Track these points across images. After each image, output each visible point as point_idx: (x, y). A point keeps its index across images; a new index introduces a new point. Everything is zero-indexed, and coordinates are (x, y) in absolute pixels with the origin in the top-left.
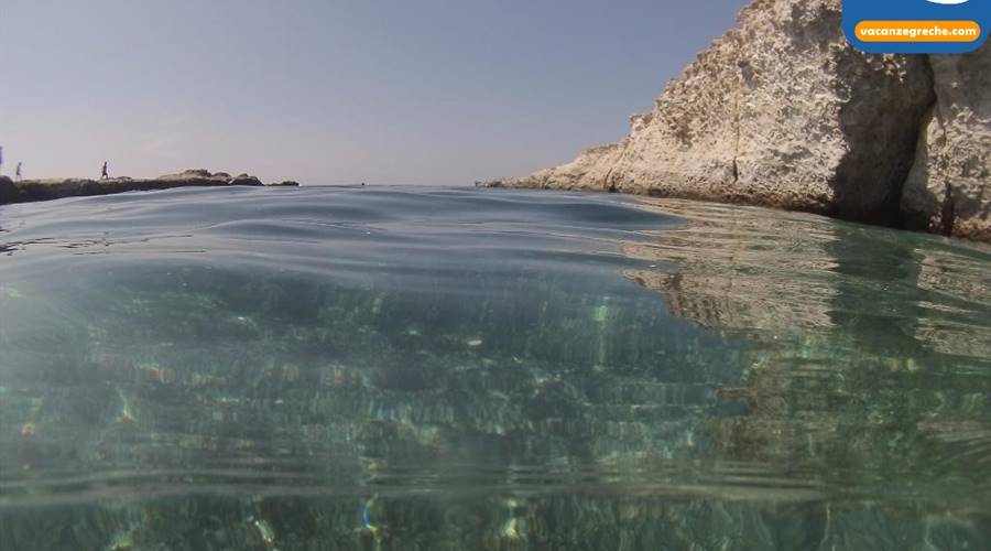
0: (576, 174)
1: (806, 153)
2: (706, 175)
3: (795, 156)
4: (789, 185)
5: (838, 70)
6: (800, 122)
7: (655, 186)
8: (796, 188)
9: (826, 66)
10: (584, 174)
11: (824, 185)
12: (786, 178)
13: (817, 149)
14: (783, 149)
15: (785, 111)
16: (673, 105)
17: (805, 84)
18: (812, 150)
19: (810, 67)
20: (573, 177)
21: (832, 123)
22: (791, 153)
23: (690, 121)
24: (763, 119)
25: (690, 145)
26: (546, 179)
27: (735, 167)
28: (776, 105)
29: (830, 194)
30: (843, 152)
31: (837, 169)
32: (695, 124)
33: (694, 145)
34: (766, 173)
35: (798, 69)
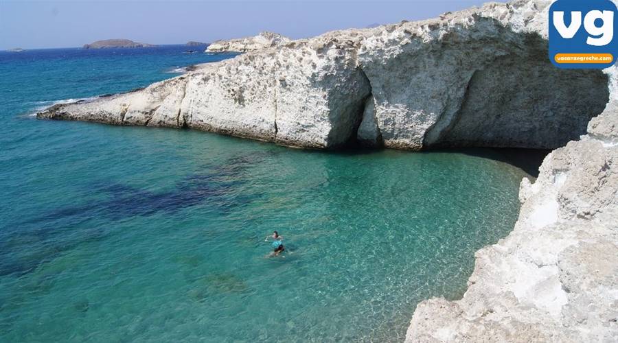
0: (148, 111)
1: (313, 126)
2: (256, 124)
3: (308, 126)
4: (306, 137)
5: (329, 99)
6: (311, 114)
7: (222, 128)
8: (310, 139)
9: (325, 97)
10: (154, 110)
11: (323, 140)
12: (304, 134)
13: (319, 125)
14: (303, 122)
15: (303, 108)
16: (231, 81)
17: (314, 101)
18: (316, 125)
19: (317, 95)
20: (147, 113)
21: (326, 118)
22: (307, 125)
23: (243, 92)
24: (292, 107)
25: (244, 106)
26: (123, 115)
27: (276, 125)
28: (299, 104)
29: (326, 144)
30: (330, 128)
31: (328, 135)
32: (247, 95)
33: (247, 105)
34: (294, 131)
35: (311, 94)
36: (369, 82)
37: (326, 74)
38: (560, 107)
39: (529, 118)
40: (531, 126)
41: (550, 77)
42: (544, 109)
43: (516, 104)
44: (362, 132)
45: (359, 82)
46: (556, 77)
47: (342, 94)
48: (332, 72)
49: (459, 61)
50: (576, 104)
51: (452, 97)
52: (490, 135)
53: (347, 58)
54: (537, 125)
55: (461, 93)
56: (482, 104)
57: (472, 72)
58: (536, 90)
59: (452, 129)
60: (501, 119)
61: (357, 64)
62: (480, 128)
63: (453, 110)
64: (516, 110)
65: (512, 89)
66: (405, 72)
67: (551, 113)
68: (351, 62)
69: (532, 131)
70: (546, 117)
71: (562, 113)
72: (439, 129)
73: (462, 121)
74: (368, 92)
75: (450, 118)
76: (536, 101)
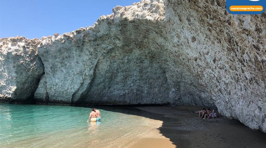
5: (17, 69)
9: (14, 67)
11: (10, 95)
21: (14, 81)
29: (12, 97)
36: (43, 65)
37: (16, 54)
38: (136, 81)
39: (123, 88)
40: (124, 93)
41: (132, 62)
42: (130, 83)
43: (117, 80)
44: (37, 94)
45: (37, 63)
46: (134, 62)
47: (26, 67)
48: (21, 53)
49: (91, 53)
50: (143, 78)
51: (87, 74)
52: (106, 98)
53: (30, 48)
54: (127, 91)
55: (92, 72)
56: (102, 80)
57: (97, 60)
58: (126, 71)
59: (87, 94)
60: (111, 89)
61: (37, 53)
62: (101, 94)
63: (88, 81)
64: (117, 84)
65: (115, 71)
66: (63, 59)
67: (132, 85)
68: (33, 52)
69: (124, 95)
70: (130, 87)
71: (137, 84)
72: (80, 93)
73: (92, 90)
74: (42, 71)
75: (86, 87)
76: (126, 78)
